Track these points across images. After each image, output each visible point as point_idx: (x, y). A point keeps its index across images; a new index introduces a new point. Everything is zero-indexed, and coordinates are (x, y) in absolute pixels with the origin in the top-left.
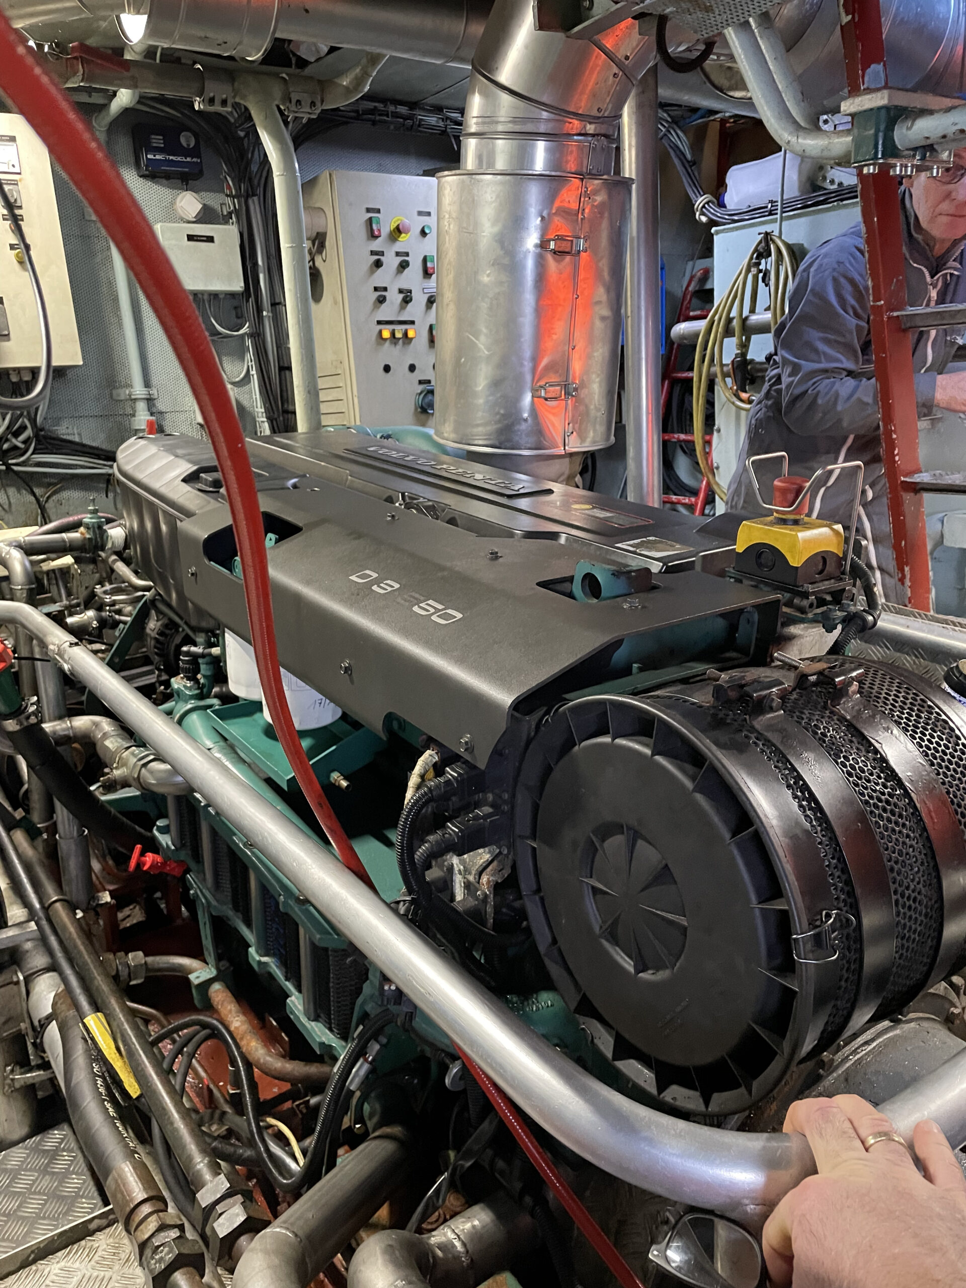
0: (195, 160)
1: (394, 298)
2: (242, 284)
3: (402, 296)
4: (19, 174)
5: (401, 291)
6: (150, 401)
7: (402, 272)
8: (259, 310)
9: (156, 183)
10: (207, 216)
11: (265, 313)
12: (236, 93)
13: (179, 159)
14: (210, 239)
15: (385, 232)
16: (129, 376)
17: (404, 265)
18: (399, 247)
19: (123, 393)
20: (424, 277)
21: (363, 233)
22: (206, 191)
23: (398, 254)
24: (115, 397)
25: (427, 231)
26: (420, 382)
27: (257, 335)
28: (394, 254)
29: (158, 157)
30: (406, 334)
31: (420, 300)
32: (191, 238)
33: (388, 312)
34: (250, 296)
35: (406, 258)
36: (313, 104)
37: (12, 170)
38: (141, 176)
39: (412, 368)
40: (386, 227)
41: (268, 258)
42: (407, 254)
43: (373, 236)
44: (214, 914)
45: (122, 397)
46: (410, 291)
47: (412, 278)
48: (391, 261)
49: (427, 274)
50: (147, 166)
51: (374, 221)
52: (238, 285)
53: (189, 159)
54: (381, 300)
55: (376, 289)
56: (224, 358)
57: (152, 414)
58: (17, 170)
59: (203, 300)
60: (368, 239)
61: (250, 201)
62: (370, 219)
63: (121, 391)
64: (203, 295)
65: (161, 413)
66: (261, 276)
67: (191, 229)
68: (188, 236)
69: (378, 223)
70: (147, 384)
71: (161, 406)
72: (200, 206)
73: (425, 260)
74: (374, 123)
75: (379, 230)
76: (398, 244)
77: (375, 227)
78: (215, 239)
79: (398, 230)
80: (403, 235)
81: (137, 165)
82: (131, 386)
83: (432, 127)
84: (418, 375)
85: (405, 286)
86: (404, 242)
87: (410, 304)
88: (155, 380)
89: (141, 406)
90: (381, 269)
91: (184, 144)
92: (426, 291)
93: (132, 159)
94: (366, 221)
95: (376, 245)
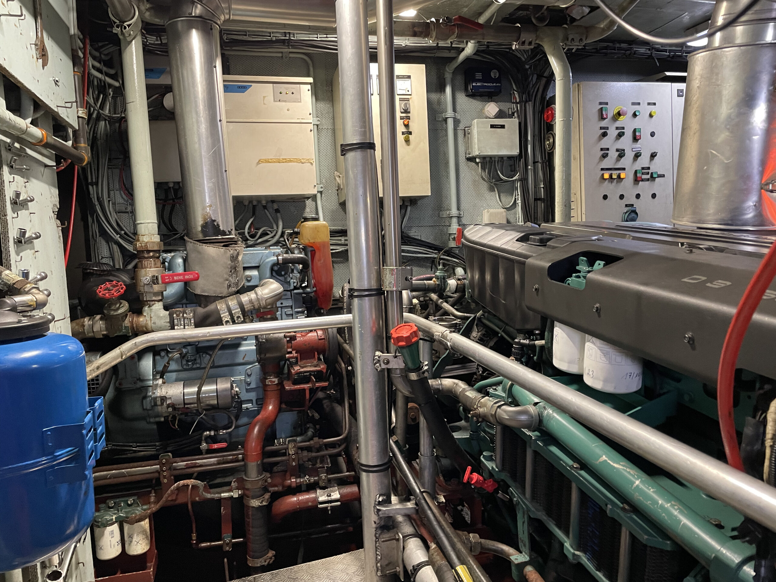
0: (498, 84)
1: (612, 154)
2: (518, 151)
3: (618, 153)
4: (410, 95)
5: (617, 150)
6: (459, 218)
7: (619, 139)
8: (526, 165)
9: (475, 99)
10: (500, 115)
11: (529, 167)
12: (537, 37)
13: (489, 84)
14: (503, 127)
15: (610, 115)
16: (450, 205)
17: (620, 135)
18: (618, 124)
19: (445, 214)
20: (633, 142)
21: (596, 116)
22: (501, 102)
23: (617, 128)
24: (441, 216)
25: (637, 114)
26: (626, 206)
27: (524, 180)
28: (615, 128)
29: (478, 84)
30: (619, 176)
31: (629, 155)
32: (492, 126)
33: (608, 163)
34: (522, 158)
35: (623, 131)
36: (581, 40)
37: (408, 93)
38: (467, 96)
39: (622, 197)
40: (611, 112)
41: (534, 136)
42: (623, 128)
43: (602, 118)
44: (532, 516)
45: (444, 216)
46: (624, 150)
47: (626, 143)
48: (613, 133)
49: (635, 139)
50: (472, 90)
51: (604, 110)
52: (515, 152)
53: (494, 84)
54: (605, 156)
55: (602, 149)
56: (502, 194)
57: (459, 225)
58: (410, 93)
59: (495, 161)
60: (599, 120)
61: (527, 105)
62: (602, 109)
63: (444, 212)
64: (495, 158)
65: (464, 225)
66: (529, 146)
67: (493, 121)
68: (491, 125)
69: (606, 110)
70: (458, 209)
71: (464, 221)
72: (498, 109)
73: (635, 131)
74: (606, 54)
75: (607, 115)
76: (618, 122)
77: (604, 113)
78: (506, 126)
79: (619, 114)
80: (622, 117)
81: (466, 89)
82: (450, 210)
83: (642, 54)
84: (625, 201)
85: (620, 147)
86: (622, 121)
87: (623, 158)
88: (462, 207)
89: (455, 220)
90: (606, 138)
91: (493, 76)
92: (634, 150)
93: (463, 87)
94: (599, 110)
95: (604, 124)
